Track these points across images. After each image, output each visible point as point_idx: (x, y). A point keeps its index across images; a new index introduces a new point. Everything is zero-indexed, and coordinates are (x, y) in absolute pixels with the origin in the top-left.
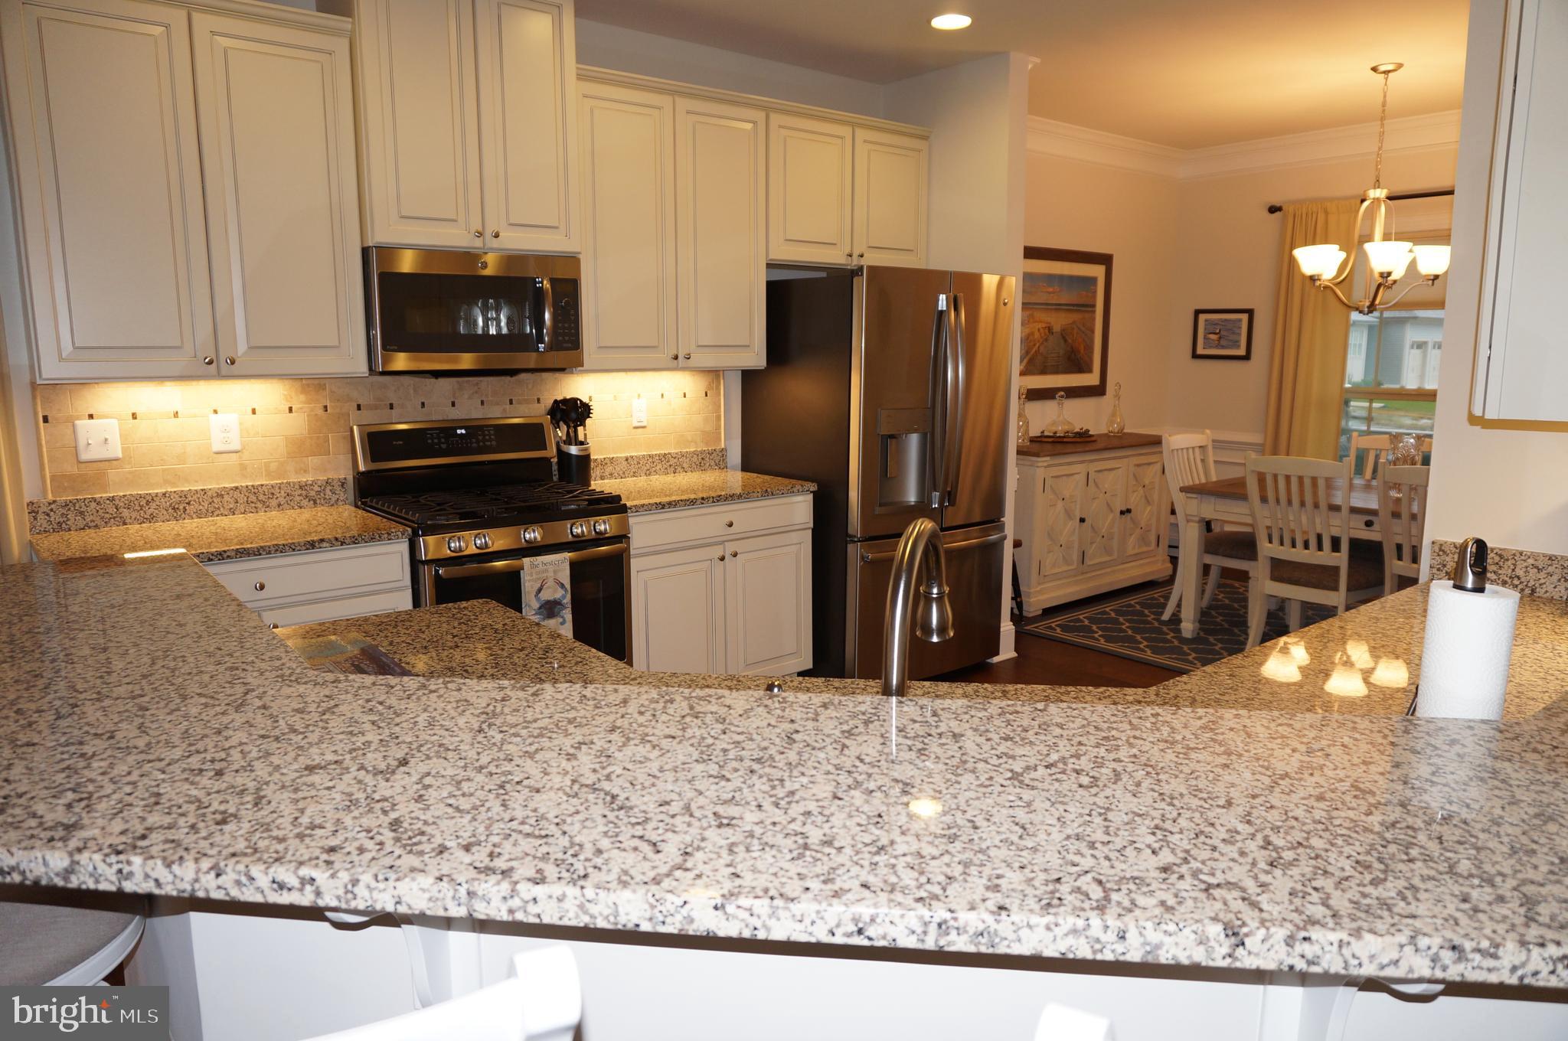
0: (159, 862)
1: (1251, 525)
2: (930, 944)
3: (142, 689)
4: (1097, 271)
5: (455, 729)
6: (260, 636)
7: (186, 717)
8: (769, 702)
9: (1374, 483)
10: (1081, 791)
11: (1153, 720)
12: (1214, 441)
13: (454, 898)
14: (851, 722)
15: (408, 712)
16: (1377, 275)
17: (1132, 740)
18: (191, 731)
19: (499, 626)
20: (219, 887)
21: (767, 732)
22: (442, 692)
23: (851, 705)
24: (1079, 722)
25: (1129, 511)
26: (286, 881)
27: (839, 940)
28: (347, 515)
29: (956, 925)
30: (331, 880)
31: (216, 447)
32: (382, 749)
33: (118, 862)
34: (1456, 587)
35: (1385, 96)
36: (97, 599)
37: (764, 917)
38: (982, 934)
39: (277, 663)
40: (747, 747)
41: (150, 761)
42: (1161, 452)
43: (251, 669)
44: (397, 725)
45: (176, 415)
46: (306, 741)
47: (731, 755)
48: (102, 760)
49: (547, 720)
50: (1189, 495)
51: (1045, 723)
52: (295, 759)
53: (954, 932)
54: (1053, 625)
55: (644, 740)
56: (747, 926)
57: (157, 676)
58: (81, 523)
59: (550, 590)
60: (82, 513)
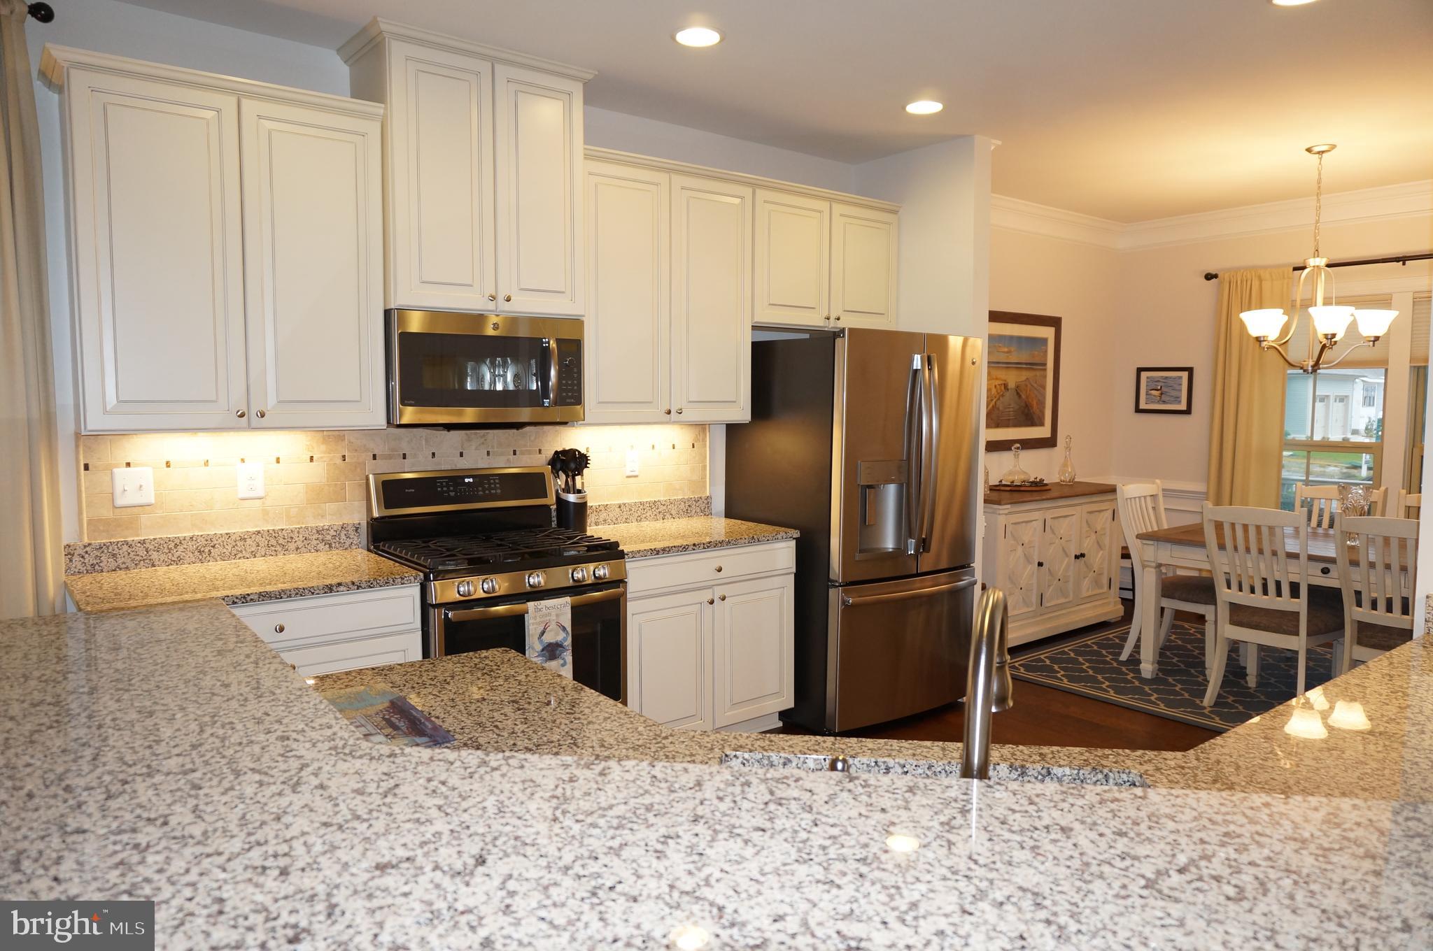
1: (1210, 571)
3: (193, 762)
4: (1047, 332)
5: (528, 817)
6: (306, 699)
7: (241, 797)
8: (851, 786)
9: (1331, 532)
10: (1231, 905)
12: (1163, 490)
14: (946, 812)
15: (474, 794)
16: (1320, 336)
17: (1257, 837)
18: (248, 817)
19: (522, 678)
21: (861, 824)
22: (504, 769)
23: (939, 789)
25: (1083, 555)
28: (360, 559)
31: (241, 495)
32: (455, 842)
35: (1320, 174)
36: (140, 654)
39: (329, 732)
40: (846, 844)
41: (208, 856)
42: (1115, 501)
43: (302, 739)
44: (465, 811)
45: (206, 463)
46: (372, 830)
47: (832, 853)
48: (158, 852)
49: (623, 807)
50: (1145, 542)
52: (364, 854)
54: (1016, 664)
57: (208, 747)
58: (113, 565)
59: (553, 633)
60: (114, 555)
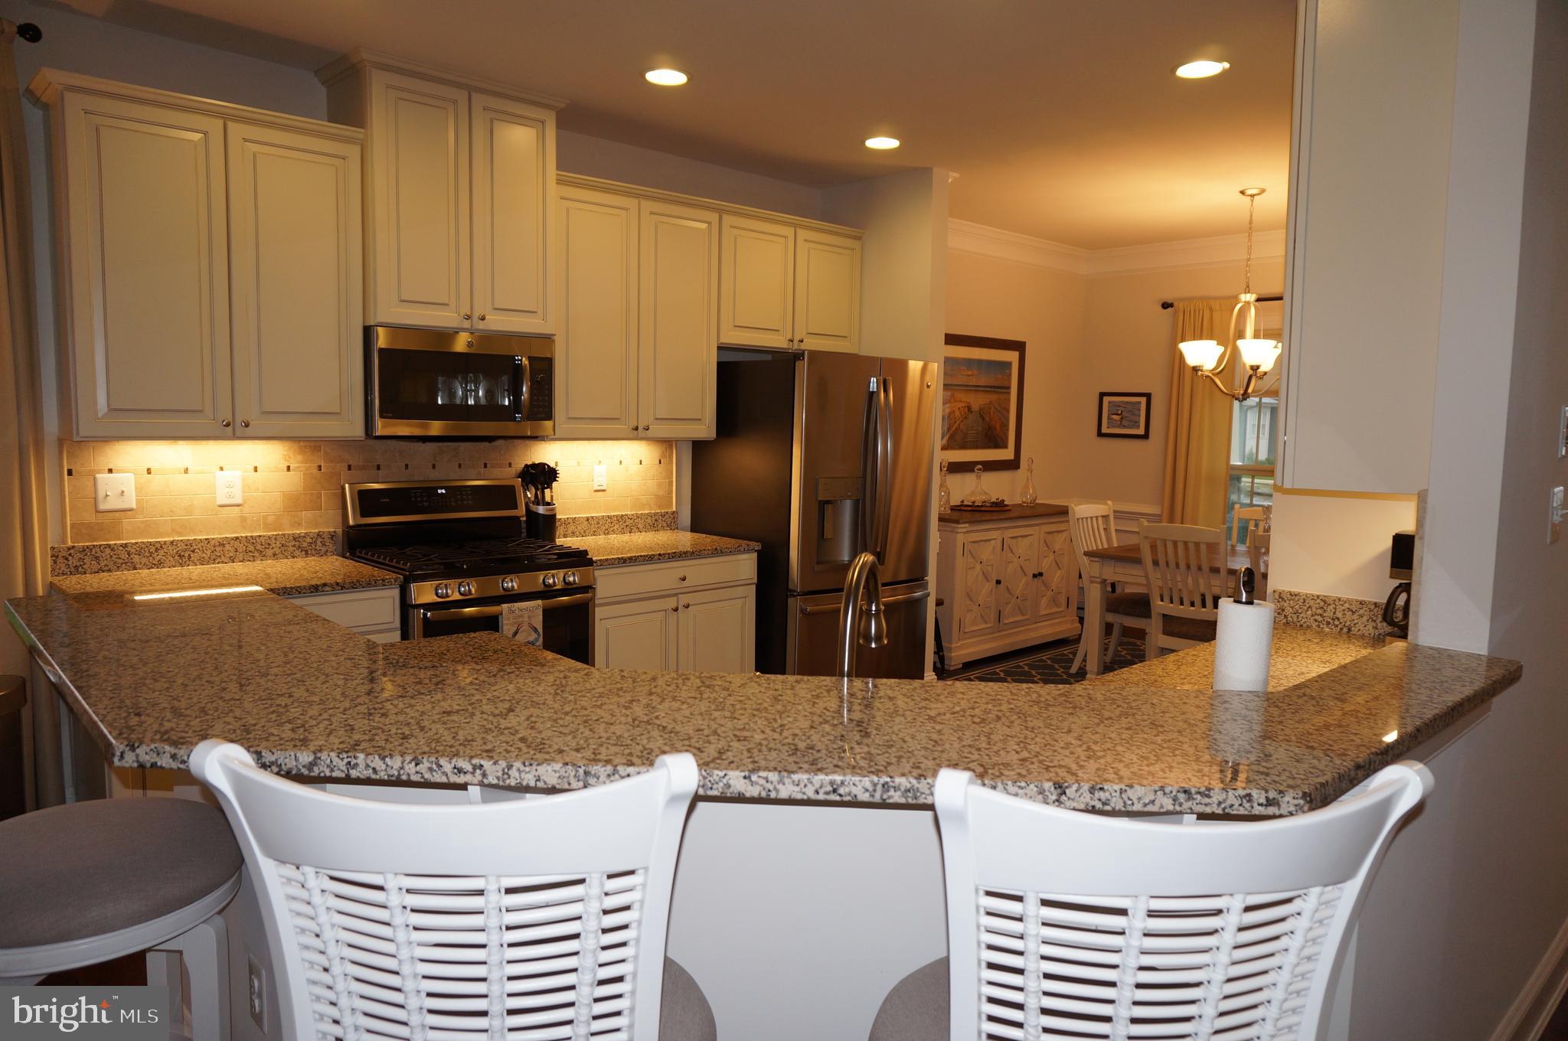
0: (377, 757)
1: (1146, 586)
2: (877, 798)
4: (1012, 356)
10: (974, 725)
11: (1027, 690)
12: (1115, 511)
13: (575, 776)
14: (817, 691)
16: (1248, 368)
17: (1011, 701)
20: (417, 772)
21: (759, 695)
24: (975, 691)
25: (1041, 574)
26: (463, 767)
27: (821, 797)
28: (332, 566)
29: (893, 785)
30: (494, 766)
31: (219, 502)
32: (492, 703)
33: (348, 757)
34: (1235, 601)
35: (1251, 216)
37: (776, 783)
38: (909, 791)
40: (748, 703)
42: (1068, 521)
45: (186, 471)
47: (738, 707)
50: (1092, 559)
51: (952, 692)
52: (433, 708)
53: (892, 790)
55: (674, 699)
56: (764, 789)
58: (96, 567)
59: (525, 633)
60: (97, 558)
